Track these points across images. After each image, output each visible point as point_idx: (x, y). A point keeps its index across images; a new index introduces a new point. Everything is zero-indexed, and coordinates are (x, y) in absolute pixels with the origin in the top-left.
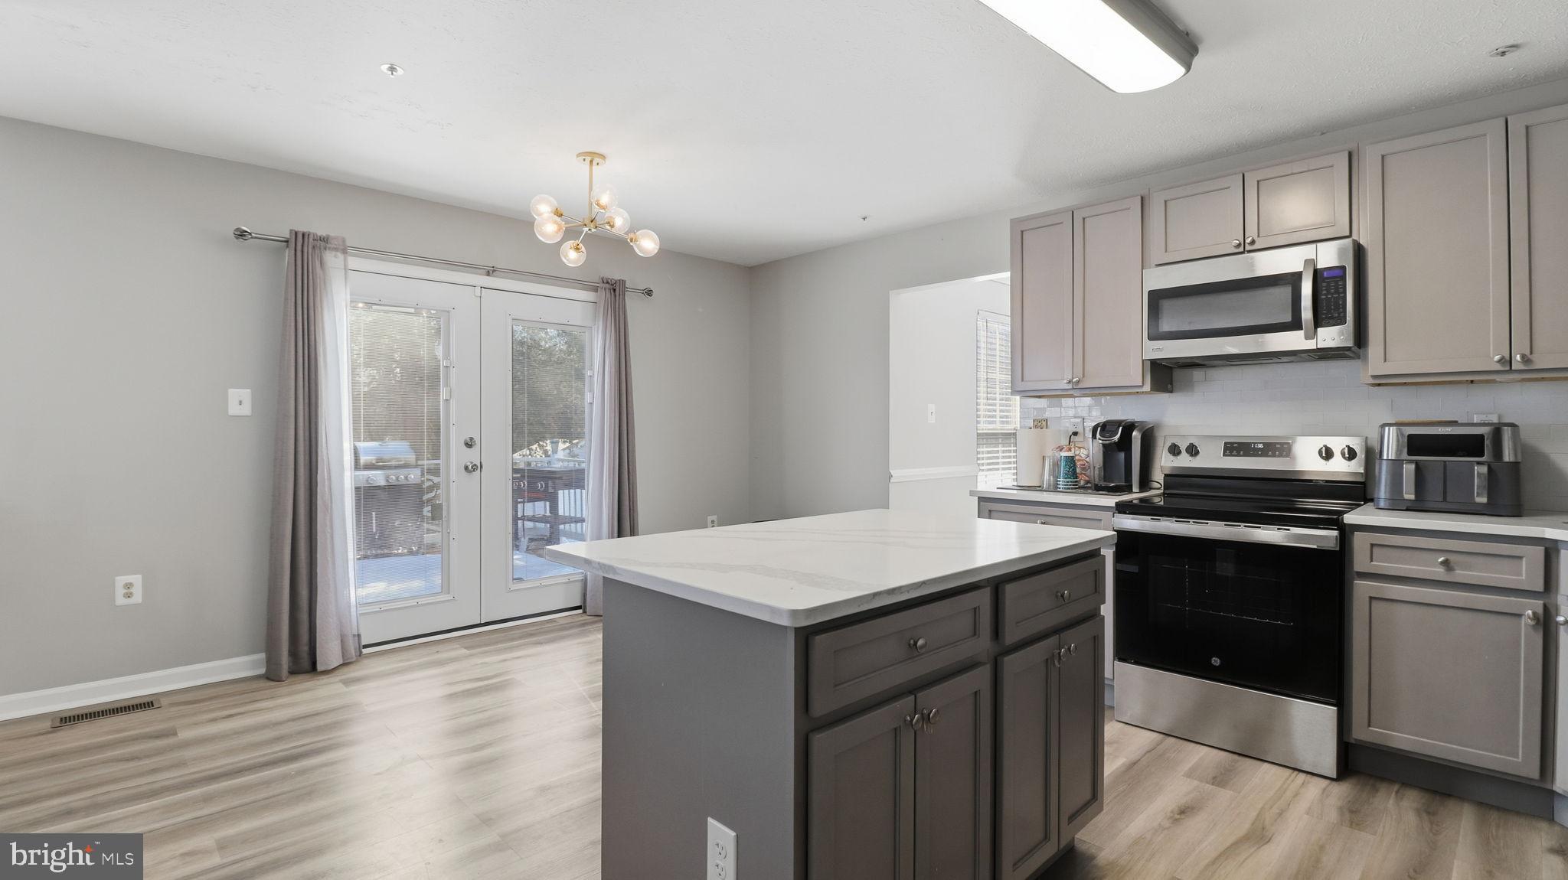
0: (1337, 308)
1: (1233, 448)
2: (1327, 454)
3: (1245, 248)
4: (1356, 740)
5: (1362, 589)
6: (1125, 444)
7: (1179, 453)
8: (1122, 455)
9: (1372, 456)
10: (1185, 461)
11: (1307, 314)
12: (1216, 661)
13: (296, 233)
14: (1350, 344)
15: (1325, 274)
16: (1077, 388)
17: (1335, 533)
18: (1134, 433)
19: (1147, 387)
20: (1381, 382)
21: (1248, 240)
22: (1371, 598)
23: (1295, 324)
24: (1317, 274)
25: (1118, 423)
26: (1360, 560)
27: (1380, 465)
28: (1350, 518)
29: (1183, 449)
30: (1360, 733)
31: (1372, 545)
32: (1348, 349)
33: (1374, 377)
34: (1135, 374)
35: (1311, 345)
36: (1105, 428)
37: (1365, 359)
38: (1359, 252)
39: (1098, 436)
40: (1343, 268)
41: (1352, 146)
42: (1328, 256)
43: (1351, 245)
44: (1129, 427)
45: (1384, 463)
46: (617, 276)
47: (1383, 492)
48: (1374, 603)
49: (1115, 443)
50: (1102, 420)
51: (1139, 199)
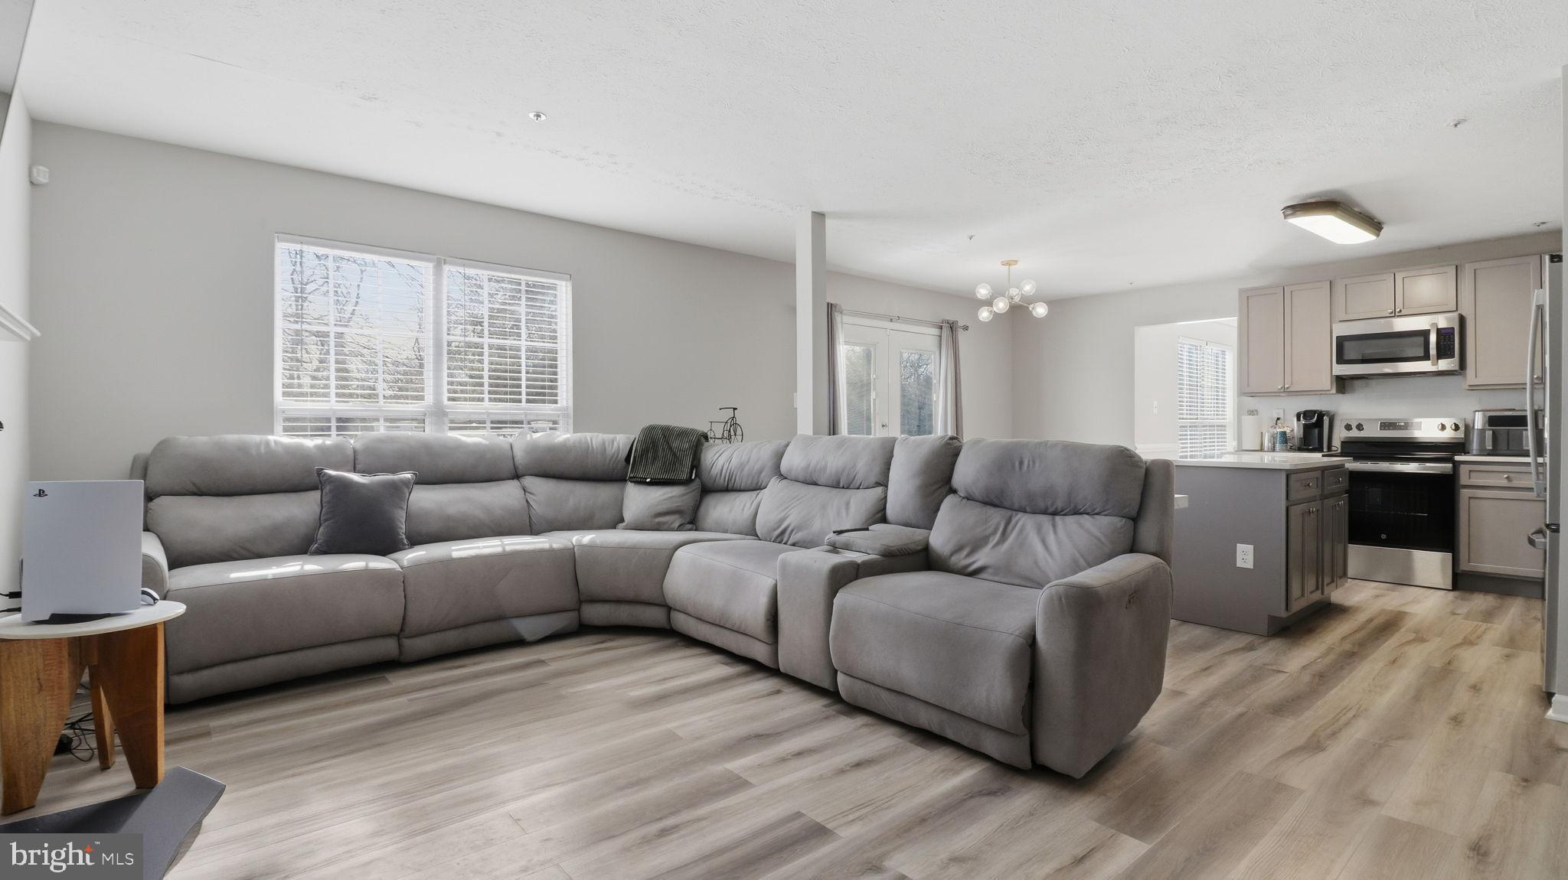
0: (1449, 350)
1: (1386, 425)
2: (1443, 427)
3: (1395, 314)
4: (1462, 571)
5: (1465, 494)
6: (1319, 424)
7: (1351, 429)
8: (1316, 431)
9: (1468, 429)
10: (1355, 433)
11: (1433, 351)
12: (1384, 536)
13: (828, 304)
14: (1457, 368)
15: (1443, 331)
16: (1287, 392)
17: (1451, 465)
18: (1325, 418)
19: (1334, 391)
20: (1473, 388)
21: (1398, 310)
22: (1470, 498)
23: (1426, 357)
24: (1439, 331)
25: (1314, 412)
26: (1464, 479)
27: (1474, 432)
28: (1457, 458)
29: (1354, 427)
30: (1464, 566)
31: (1470, 471)
32: (1456, 371)
33: (1470, 386)
34: (1326, 383)
35: (1434, 369)
36: (1307, 414)
37: (1465, 376)
38: (1462, 320)
39: (1302, 419)
40: (1454, 328)
41: (1456, 263)
42: (1442, 322)
43: (1457, 316)
44: (1321, 415)
45: (1476, 432)
46: (951, 318)
47: (1475, 445)
48: (1472, 501)
49: (1313, 423)
50: (1303, 409)
51: (1329, 282)
